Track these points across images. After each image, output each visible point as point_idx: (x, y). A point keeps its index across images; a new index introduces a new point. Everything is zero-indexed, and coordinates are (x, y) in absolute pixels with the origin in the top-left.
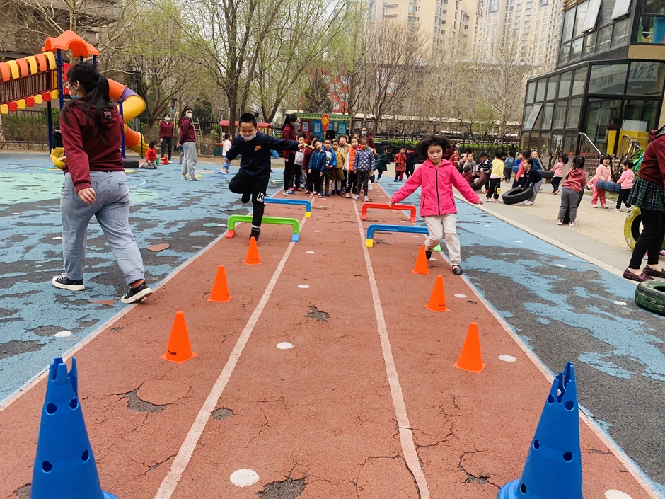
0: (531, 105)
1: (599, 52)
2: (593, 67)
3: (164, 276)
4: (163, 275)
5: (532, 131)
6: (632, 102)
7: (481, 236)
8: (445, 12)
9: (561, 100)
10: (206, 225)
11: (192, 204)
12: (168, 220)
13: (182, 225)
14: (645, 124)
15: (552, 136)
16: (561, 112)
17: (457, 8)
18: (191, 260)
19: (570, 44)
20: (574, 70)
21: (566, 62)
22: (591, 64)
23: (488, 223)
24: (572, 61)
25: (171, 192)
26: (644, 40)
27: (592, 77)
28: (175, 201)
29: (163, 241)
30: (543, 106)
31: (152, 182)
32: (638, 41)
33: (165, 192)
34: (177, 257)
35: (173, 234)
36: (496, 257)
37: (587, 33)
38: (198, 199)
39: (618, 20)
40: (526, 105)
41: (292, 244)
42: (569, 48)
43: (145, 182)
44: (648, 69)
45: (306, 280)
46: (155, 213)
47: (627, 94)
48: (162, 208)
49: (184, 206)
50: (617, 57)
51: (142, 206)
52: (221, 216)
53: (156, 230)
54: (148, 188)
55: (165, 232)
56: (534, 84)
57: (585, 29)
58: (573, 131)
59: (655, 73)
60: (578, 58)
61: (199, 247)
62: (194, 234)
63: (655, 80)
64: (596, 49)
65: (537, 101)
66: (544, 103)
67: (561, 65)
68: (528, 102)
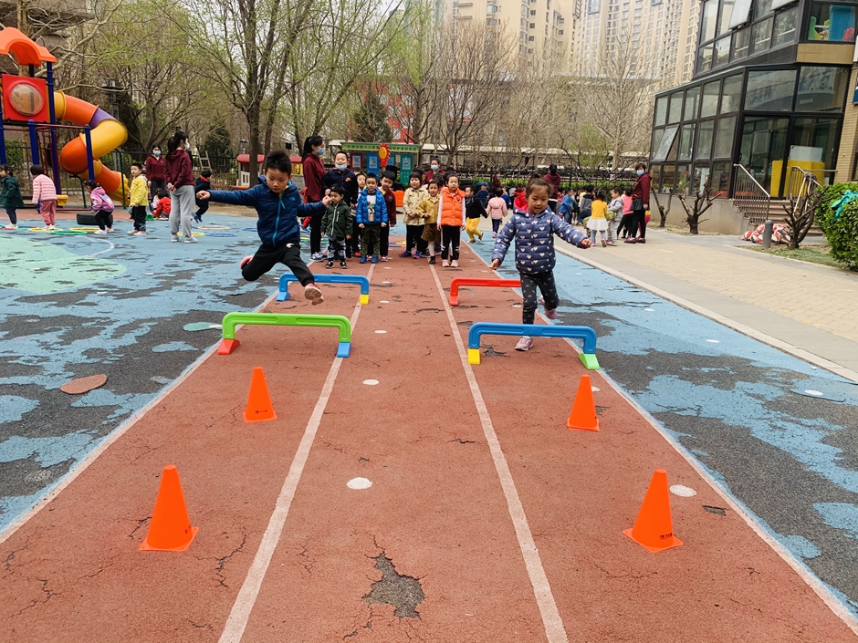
0: (663, 128)
1: (754, 55)
2: (751, 74)
3: (64, 466)
4: (65, 463)
5: (665, 163)
6: (799, 122)
7: (649, 332)
8: (533, 13)
9: (705, 120)
10: (190, 327)
11: (176, 284)
12: (125, 319)
13: (145, 329)
14: (819, 151)
15: (693, 170)
16: (705, 136)
17: (548, 8)
18: (139, 415)
19: (712, 45)
20: (723, 80)
21: (707, 69)
22: (748, 70)
23: (647, 305)
24: (715, 68)
25: (149, 263)
26: (819, 37)
27: (749, 88)
28: (150, 279)
29: (98, 368)
30: (679, 129)
31: (125, 246)
32: (809, 39)
33: (139, 264)
34: (110, 409)
35: (123, 349)
36: (695, 378)
37: (735, 29)
38: (188, 274)
39: (779, 10)
40: (655, 129)
41: (337, 363)
42: (712, 51)
43: (113, 247)
44: (821, 76)
45: (363, 464)
46: (108, 305)
47: (796, 111)
48: (123, 294)
49: (161, 289)
50: (782, 61)
51: (90, 291)
52: (219, 306)
53: (94, 342)
54: (113, 257)
55: (110, 345)
56: (666, 100)
57: (733, 25)
58: (723, 162)
59: (831, 83)
60: (726, 64)
61: (162, 380)
62: (162, 348)
63: (833, 92)
64: (751, 50)
65: (670, 122)
66: (681, 125)
67: (700, 73)
68: (657, 124)
